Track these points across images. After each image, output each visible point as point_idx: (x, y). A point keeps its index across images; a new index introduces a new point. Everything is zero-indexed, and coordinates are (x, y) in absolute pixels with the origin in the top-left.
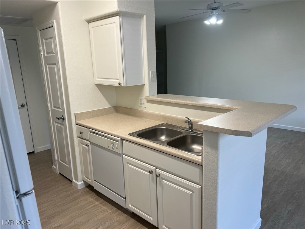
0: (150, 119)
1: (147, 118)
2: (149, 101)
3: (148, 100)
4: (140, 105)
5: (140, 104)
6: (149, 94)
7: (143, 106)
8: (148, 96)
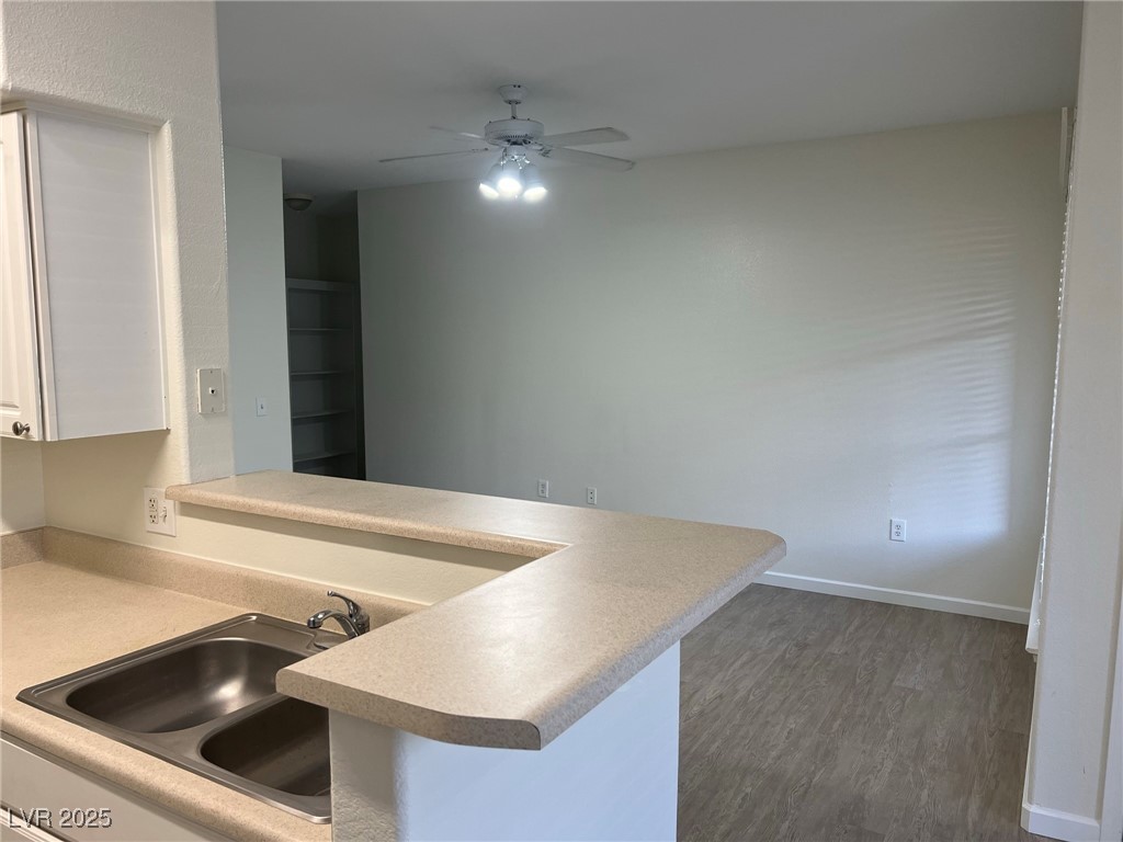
0: (190, 593)
1: (179, 590)
2: (190, 509)
3: (183, 504)
4: (150, 526)
5: (148, 520)
6: (191, 474)
7: (161, 527)
8: (185, 481)
